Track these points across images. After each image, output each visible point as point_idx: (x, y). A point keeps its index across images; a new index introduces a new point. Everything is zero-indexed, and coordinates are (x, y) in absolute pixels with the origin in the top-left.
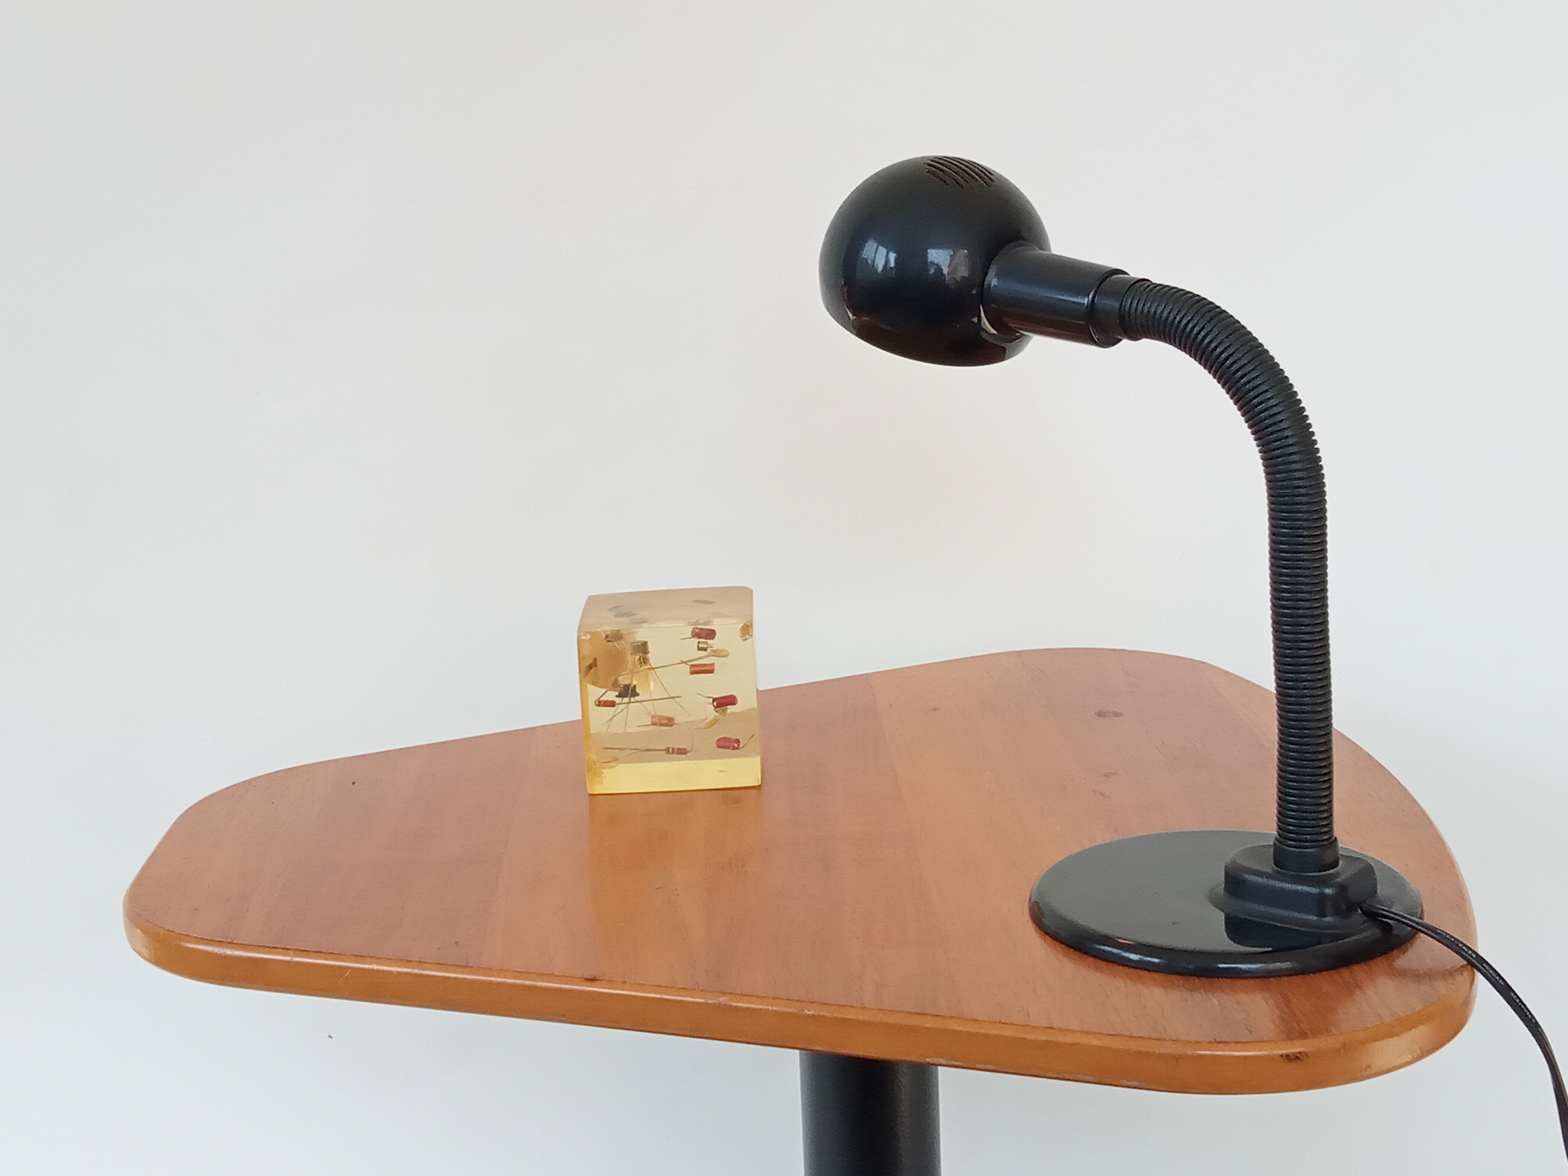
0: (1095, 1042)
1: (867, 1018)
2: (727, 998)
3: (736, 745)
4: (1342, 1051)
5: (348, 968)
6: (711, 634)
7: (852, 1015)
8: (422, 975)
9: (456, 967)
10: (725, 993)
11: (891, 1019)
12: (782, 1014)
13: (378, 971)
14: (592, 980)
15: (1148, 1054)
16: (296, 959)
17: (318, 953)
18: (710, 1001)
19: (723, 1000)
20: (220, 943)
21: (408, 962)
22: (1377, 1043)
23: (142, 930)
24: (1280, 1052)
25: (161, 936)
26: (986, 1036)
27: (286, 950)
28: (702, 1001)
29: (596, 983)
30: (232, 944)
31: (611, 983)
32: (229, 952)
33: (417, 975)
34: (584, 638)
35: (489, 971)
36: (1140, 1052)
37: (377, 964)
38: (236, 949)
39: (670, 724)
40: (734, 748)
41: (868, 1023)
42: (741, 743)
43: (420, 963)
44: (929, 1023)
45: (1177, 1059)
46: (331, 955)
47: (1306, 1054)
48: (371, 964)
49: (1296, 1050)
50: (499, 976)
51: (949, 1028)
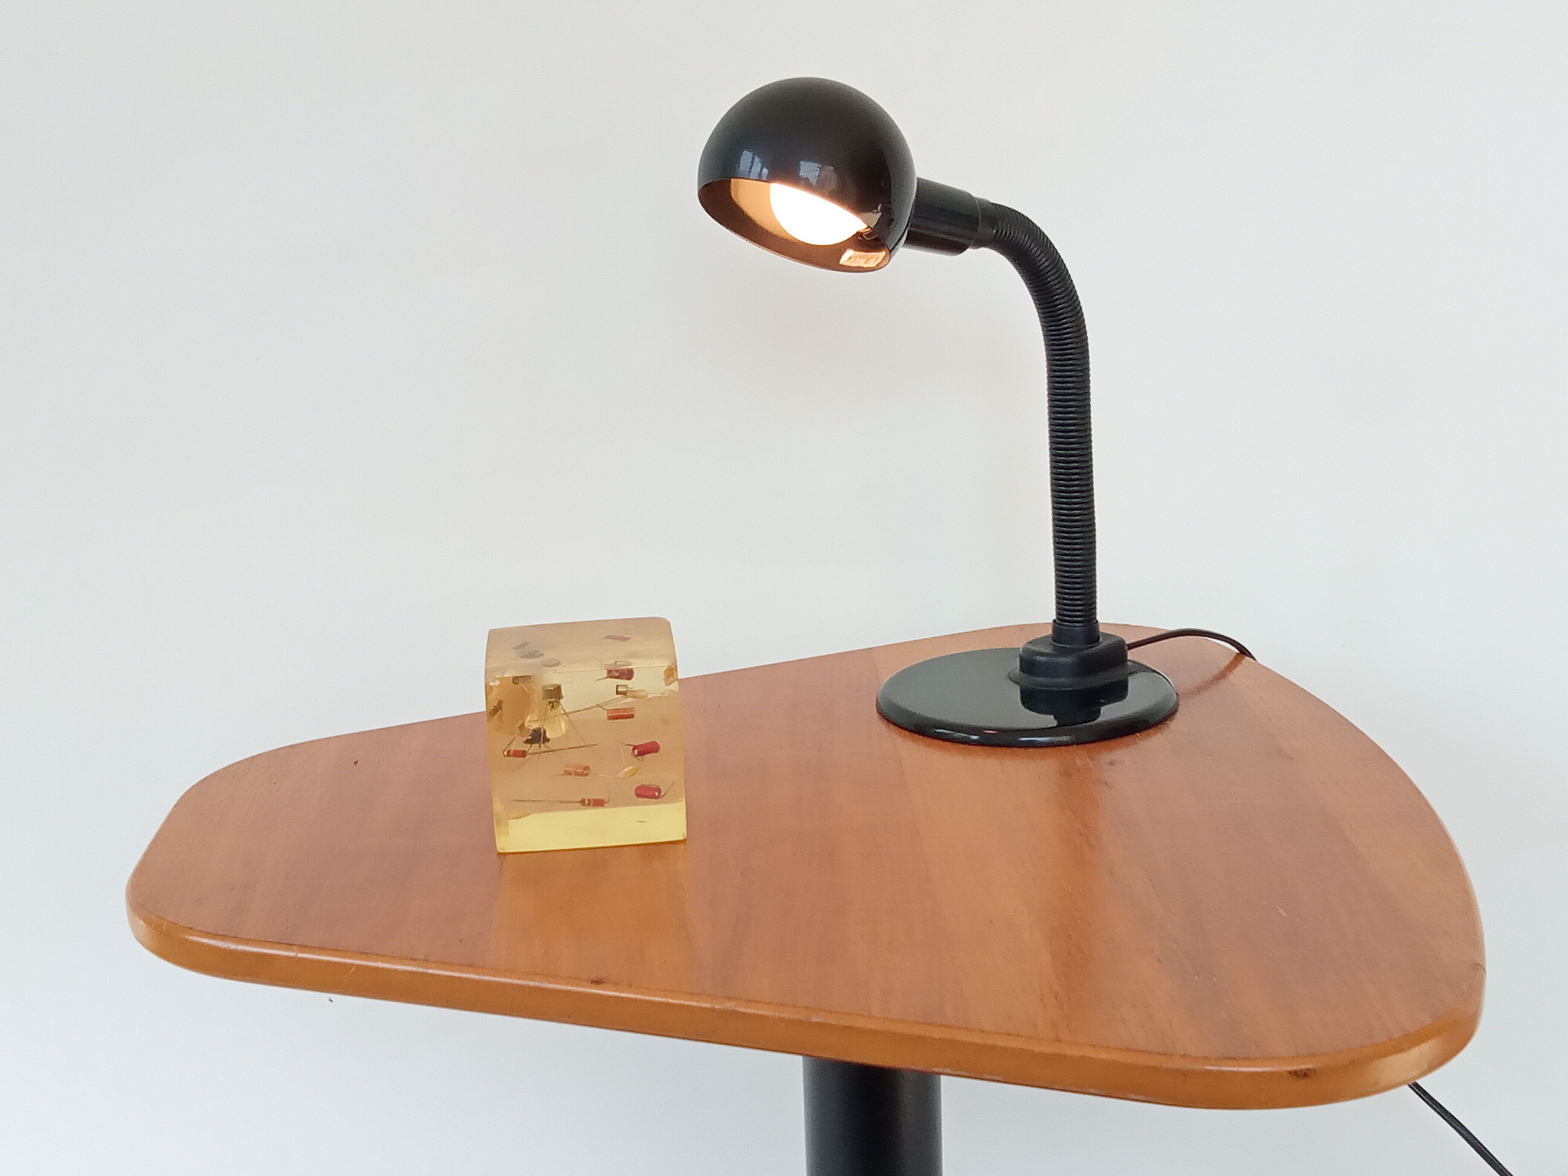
0: (1104, 1056)
1: (873, 1027)
2: (733, 1003)
3: (657, 794)
4: (1350, 1067)
5: (352, 965)
6: (628, 674)
7: (860, 1023)
8: (427, 974)
9: (461, 966)
10: (730, 999)
11: (900, 1029)
12: (790, 1021)
13: (383, 969)
14: (597, 982)
15: (1155, 1069)
16: (300, 955)
17: (322, 949)
18: (716, 1007)
19: (730, 1005)
20: (224, 937)
21: (413, 960)
22: (1385, 1059)
23: (144, 921)
24: (1289, 1068)
25: (165, 928)
26: (993, 1048)
27: (289, 945)
28: (708, 1005)
29: (603, 985)
30: (236, 939)
31: (617, 985)
32: (233, 946)
33: (422, 974)
34: (492, 684)
35: (495, 971)
36: (1148, 1067)
37: (382, 962)
38: (240, 943)
39: (585, 772)
40: (655, 797)
41: (875, 1032)
42: (662, 790)
43: (426, 961)
44: (936, 1033)
45: (1184, 1074)
46: (336, 951)
47: (1314, 1071)
48: (376, 961)
49: (1303, 1067)
50: (505, 977)
51: (957, 1038)
